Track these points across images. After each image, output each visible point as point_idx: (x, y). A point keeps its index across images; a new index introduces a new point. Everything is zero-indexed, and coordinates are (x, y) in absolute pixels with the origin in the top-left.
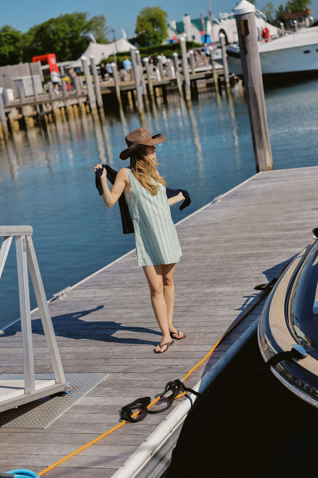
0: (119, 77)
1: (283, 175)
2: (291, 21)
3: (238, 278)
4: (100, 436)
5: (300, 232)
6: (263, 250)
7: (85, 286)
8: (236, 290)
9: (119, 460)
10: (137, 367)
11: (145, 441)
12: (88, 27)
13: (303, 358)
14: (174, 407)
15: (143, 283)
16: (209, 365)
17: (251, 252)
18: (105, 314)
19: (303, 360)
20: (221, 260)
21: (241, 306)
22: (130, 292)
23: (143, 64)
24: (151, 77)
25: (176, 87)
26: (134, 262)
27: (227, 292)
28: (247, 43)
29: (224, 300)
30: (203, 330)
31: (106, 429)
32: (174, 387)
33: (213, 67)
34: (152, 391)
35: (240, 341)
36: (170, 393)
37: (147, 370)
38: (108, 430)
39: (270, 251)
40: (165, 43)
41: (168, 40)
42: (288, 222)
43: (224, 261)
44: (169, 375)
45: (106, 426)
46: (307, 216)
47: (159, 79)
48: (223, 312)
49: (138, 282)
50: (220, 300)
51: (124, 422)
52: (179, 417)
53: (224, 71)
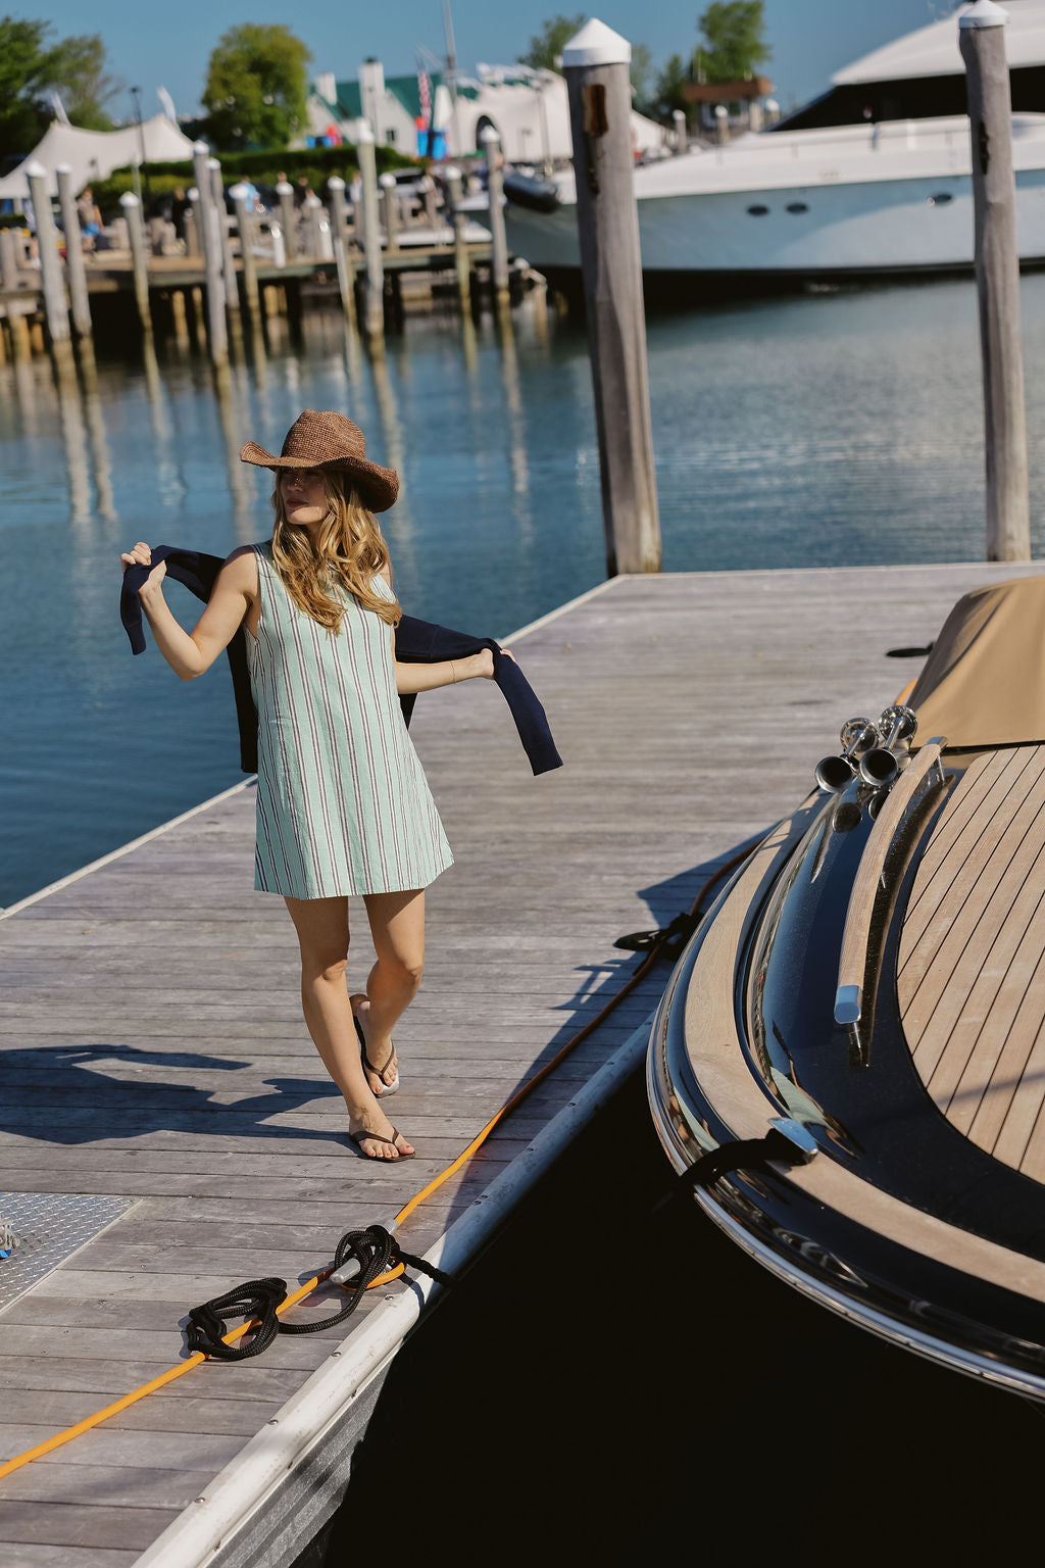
0: (147, 241)
1: (694, 590)
2: (705, 111)
3: (560, 908)
4: (118, 1400)
5: (754, 774)
6: (641, 825)
7: (51, 911)
8: (554, 946)
9: (184, 1480)
10: (237, 1179)
11: (271, 1422)
12: (47, 71)
13: (803, 1163)
14: (366, 1314)
15: (245, 908)
16: (471, 1184)
17: (601, 827)
18: (124, 1004)
19: (803, 1167)
20: (504, 847)
21: (570, 998)
22: (203, 937)
23: (231, 207)
24: (253, 250)
25: (334, 290)
26: (215, 839)
27: (526, 952)
28: (599, 159)
29: (517, 976)
30: (453, 1070)
31: (138, 1380)
32: (367, 1248)
33: (456, 235)
34: (289, 1259)
35: (574, 1111)
36: (352, 1268)
37: (268, 1192)
38: (146, 1381)
39: (660, 828)
40: (298, 144)
41: (309, 137)
42: (716, 741)
43: (513, 853)
44: (347, 1211)
45: (136, 1368)
46: (775, 725)
47: (280, 259)
48: (519, 1013)
49: (230, 904)
50: (503, 977)
51: (199, 1357)
52: (380, 1350)
53: (493, 252)
